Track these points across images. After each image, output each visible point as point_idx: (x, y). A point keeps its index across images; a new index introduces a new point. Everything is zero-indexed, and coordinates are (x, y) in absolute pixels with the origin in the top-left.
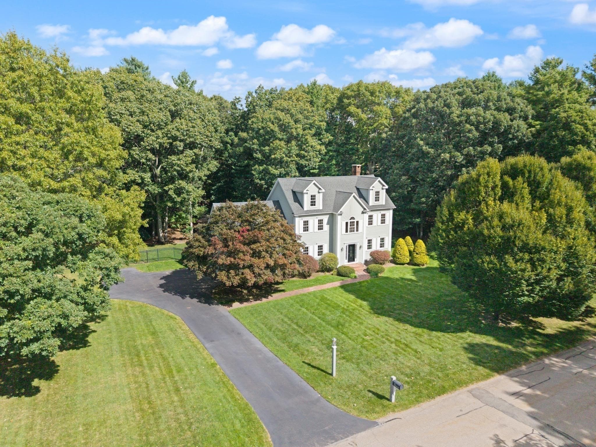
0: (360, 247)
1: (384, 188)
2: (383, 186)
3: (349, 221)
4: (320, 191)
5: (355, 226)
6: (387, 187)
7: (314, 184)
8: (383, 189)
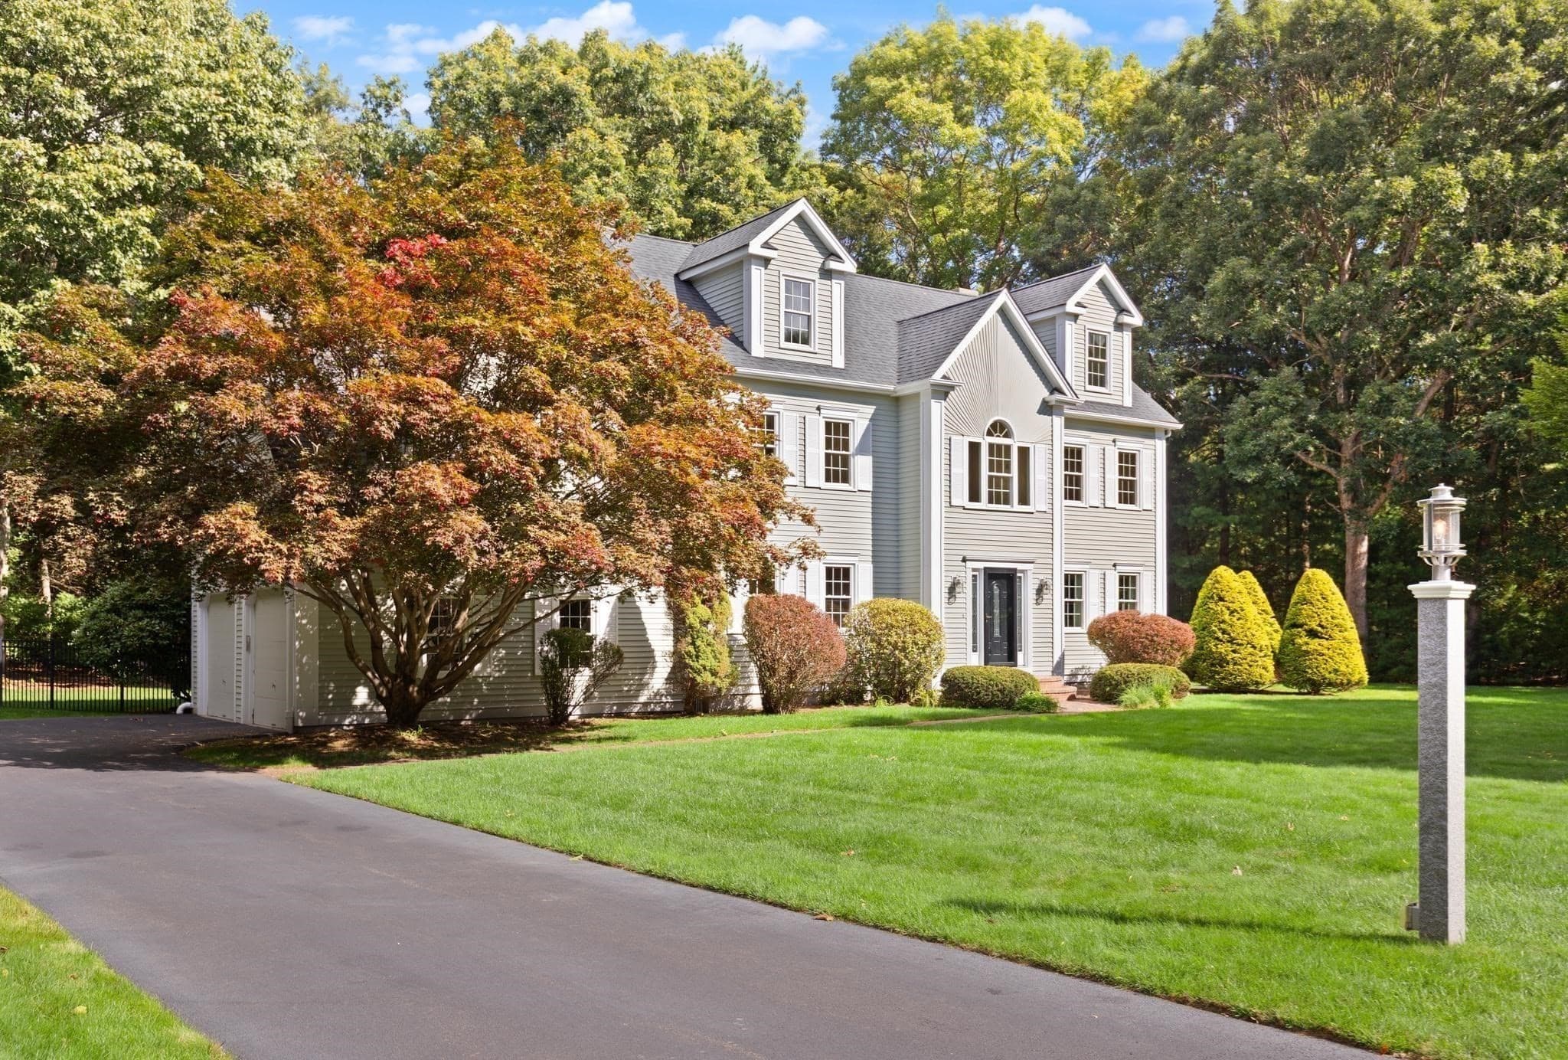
0: (1040, 591)
1: (1126, 319)
2: (1122, 310)
3: (985, 442)
4: (833, 265)
5: (1014, 473)
6: (1137, 320)
7: (801, 220)
8: (1119, 326)
